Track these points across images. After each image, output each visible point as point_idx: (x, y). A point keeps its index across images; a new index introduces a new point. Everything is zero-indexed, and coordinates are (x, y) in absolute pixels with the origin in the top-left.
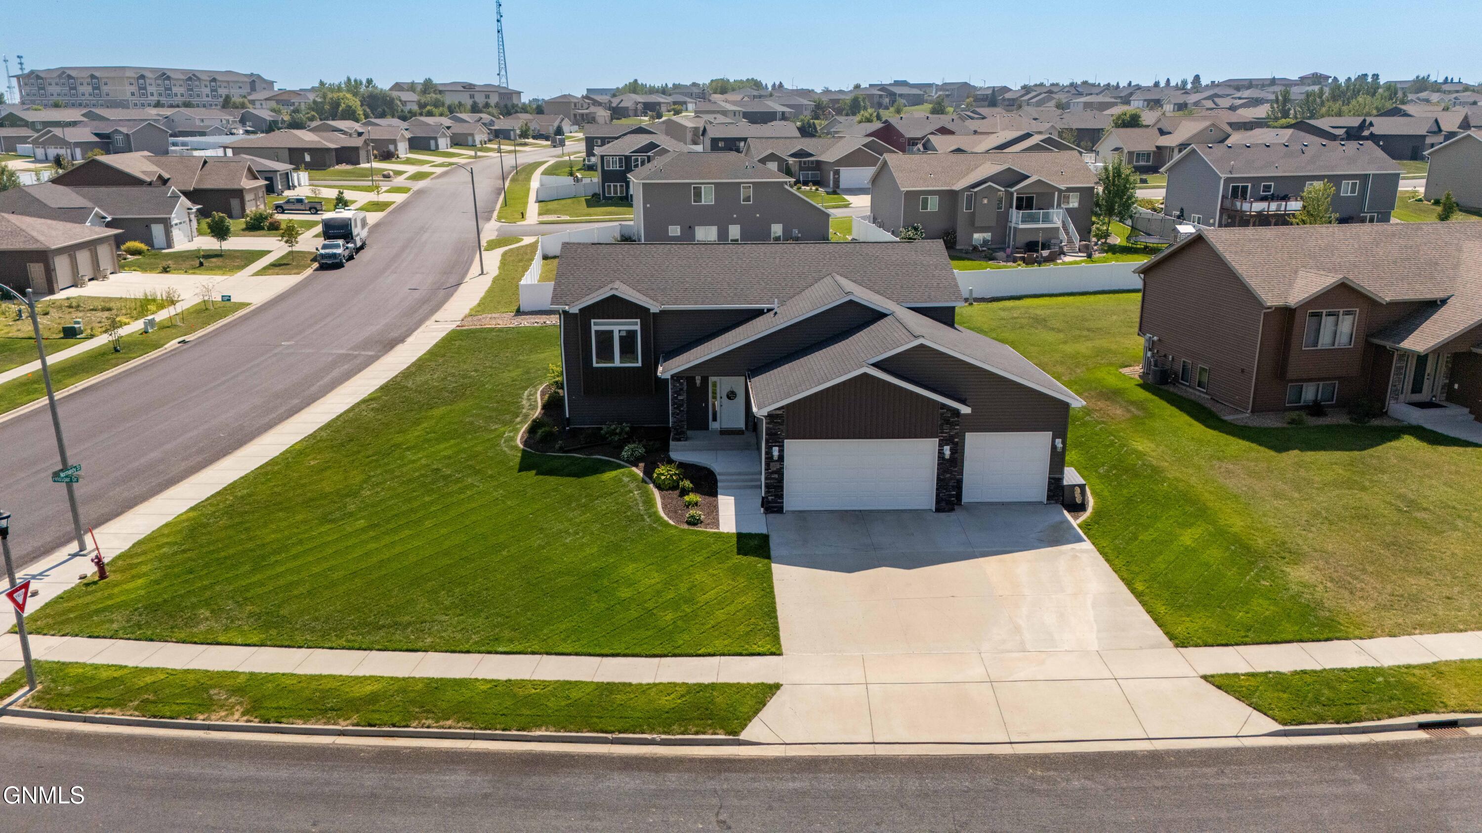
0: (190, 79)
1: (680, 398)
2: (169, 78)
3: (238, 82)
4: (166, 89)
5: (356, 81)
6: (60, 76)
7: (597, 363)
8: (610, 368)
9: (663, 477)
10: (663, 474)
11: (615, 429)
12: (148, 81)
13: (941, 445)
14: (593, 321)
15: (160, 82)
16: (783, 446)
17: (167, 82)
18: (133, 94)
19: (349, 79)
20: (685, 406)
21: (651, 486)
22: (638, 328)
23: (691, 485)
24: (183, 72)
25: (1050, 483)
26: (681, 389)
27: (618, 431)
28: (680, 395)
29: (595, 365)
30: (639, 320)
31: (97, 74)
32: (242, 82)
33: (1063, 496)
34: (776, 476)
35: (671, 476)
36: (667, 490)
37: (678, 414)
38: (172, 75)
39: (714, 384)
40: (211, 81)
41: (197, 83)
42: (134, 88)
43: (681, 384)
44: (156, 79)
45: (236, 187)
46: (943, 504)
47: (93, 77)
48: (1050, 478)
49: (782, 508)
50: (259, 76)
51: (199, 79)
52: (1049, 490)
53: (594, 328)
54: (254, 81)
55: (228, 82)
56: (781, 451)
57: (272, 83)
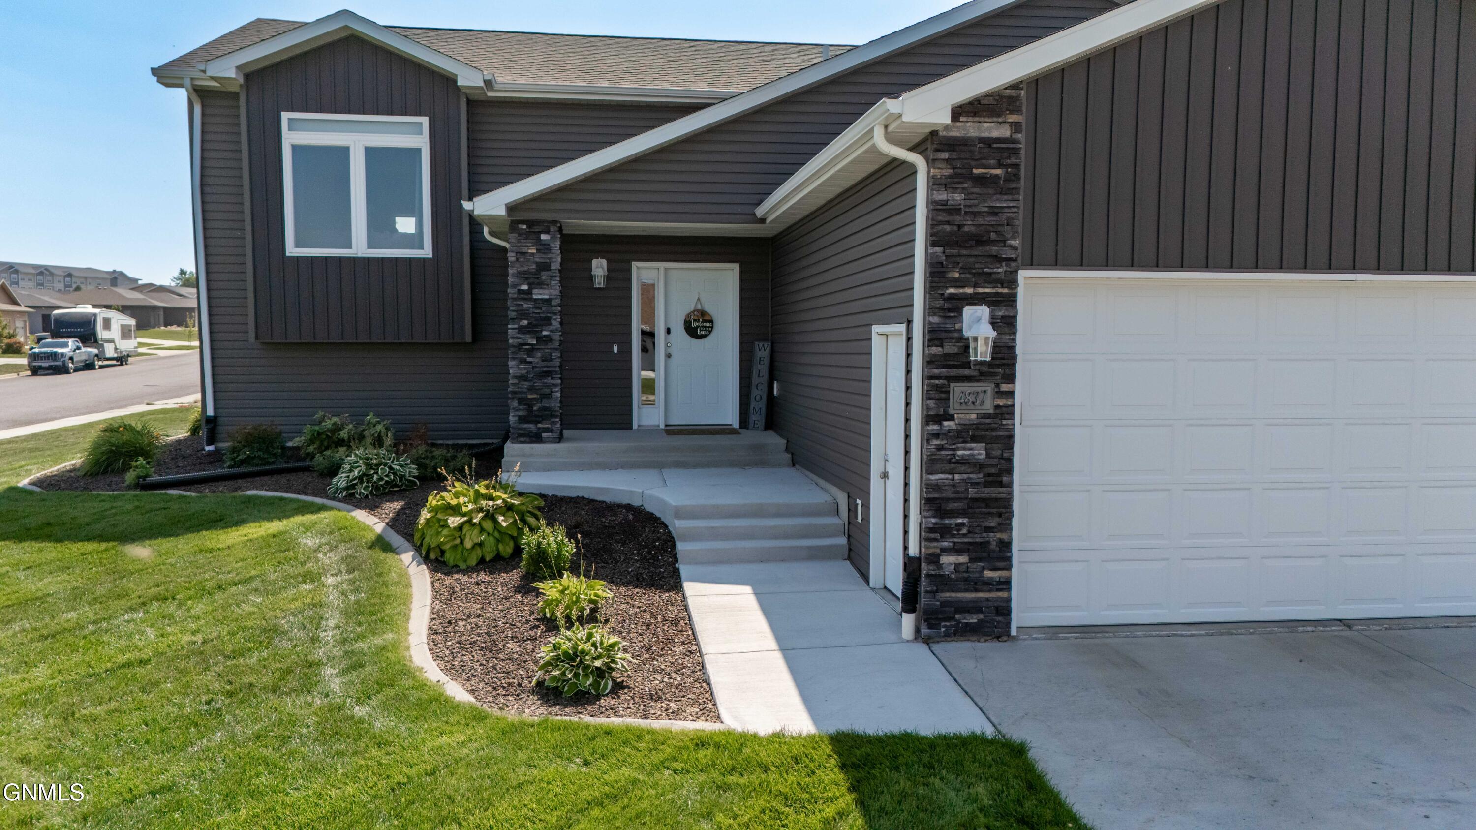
0: (41, 273)
1: (539, 294)
2: (17, 272)
3: (97, 278)
7: (298, 245)
8: (340, 260)
9: (454, 521)
10: (455, 510)
11: (337, 428)
14: (285, 116)
16: (1011, 301)
17: (15, 276)
20: (556, 323)
21: (407, 557)
22: (421, 141)
23: (570, 548)
26: (545, 267)
27: (344, 434)
28: (541, 284)
29: (292, 250)
30: (425, 120)
34: (978, 451)
35: (490, 516)
36: (468, 571)
37: (531, 351)
38: (21, 269)
39: (648, 291)
40: (65, 277)
41: (49, 278)
43: (544, 248)
50: (122, 274)
51: (52, 274)
53: (290, 138)
54: (115, 278)
55: (86, 278)
56: (1004, 325)
57: (136, 280)
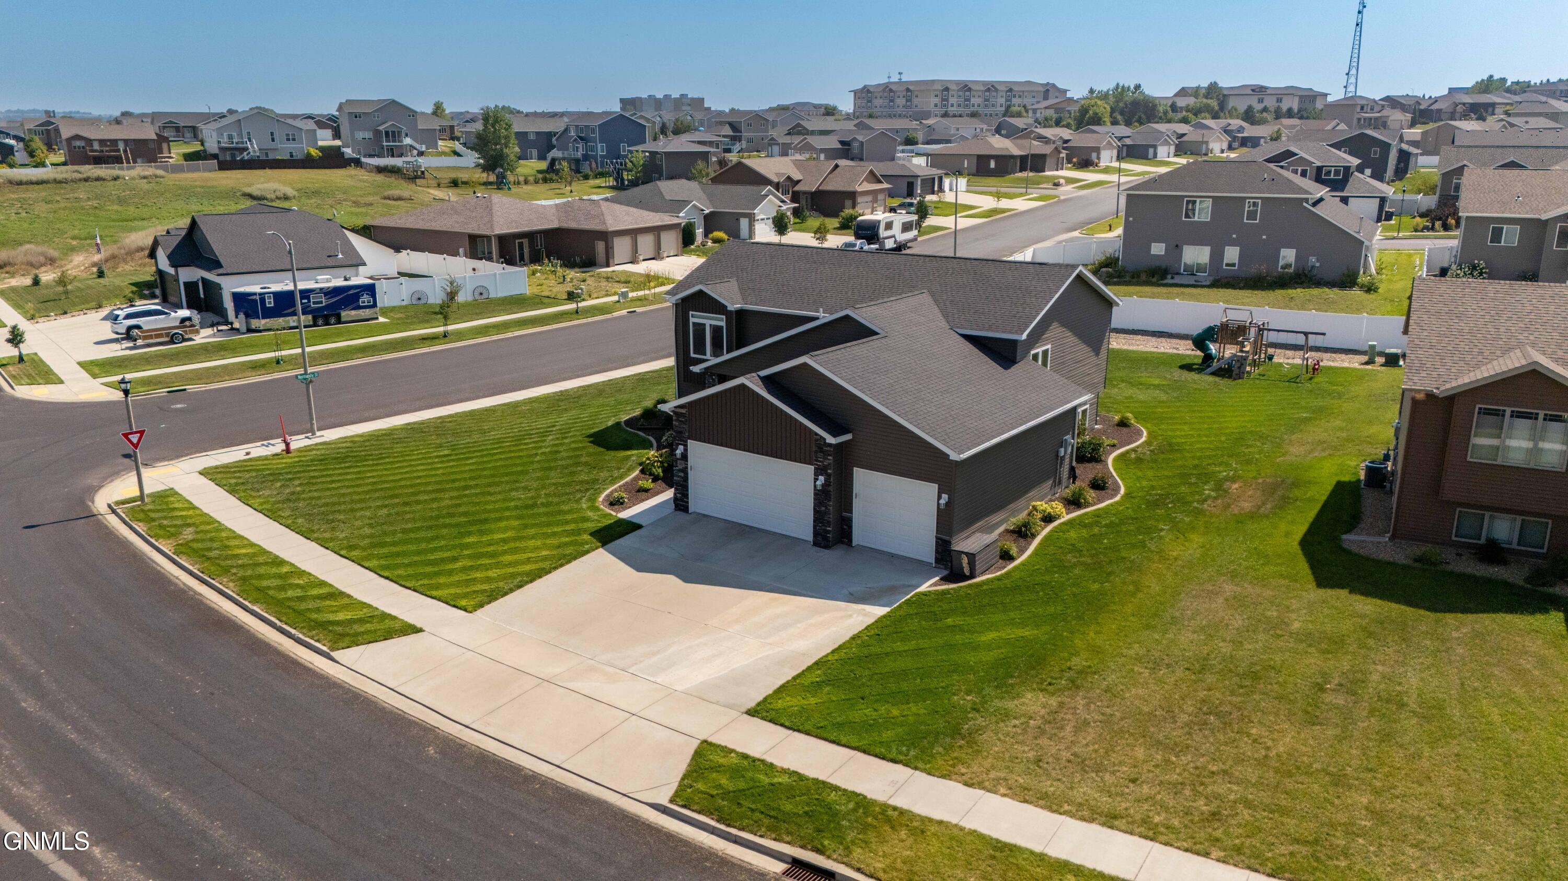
0: (988, 90)
2: (970, 90)
3: (1033, 91)
4: (966, 100)
5: (1123, 87)
6: (884, 90)
12: (951, 93)
13: (817, 475)
14: (691, 313)
15: (961, 93)
16: (686, 445)
17: (967, 93)
18: (936, 105)
19: (1118, 84)
22: (723, 324)
24: (984, 83)
25: (937, 543)
30: (723, 318)
31: (911, 88)
32: (1037, 92)
33: (951, 562)
34: (682, 474)
38: (973, 87)
40: (1007, 92)
41: (994, 94)
42: (937, 100)
44: (958, 90)
45: (851, 189)
46: (820, 538)
47: (908, 90)
48: (936, 537)
49: (687, 507)
50: (1054, 86)
51: (996, 90)
52: (937, 552)
53: (692, 320)
54: (1048, 90)
55: (1023, 92)
56: (686, 450)
57: (1065, 91)
